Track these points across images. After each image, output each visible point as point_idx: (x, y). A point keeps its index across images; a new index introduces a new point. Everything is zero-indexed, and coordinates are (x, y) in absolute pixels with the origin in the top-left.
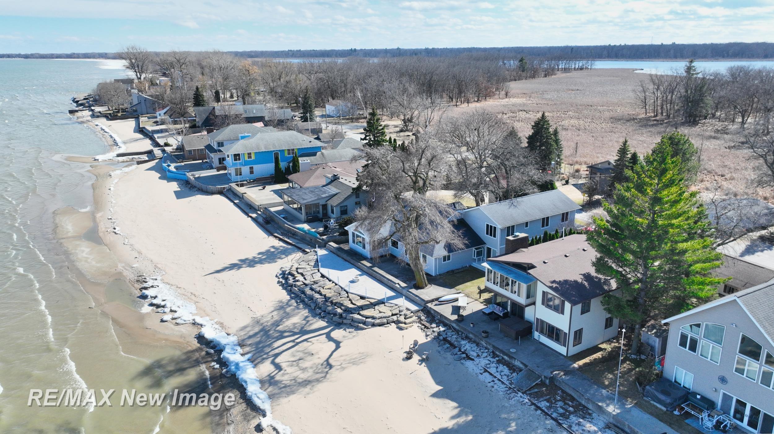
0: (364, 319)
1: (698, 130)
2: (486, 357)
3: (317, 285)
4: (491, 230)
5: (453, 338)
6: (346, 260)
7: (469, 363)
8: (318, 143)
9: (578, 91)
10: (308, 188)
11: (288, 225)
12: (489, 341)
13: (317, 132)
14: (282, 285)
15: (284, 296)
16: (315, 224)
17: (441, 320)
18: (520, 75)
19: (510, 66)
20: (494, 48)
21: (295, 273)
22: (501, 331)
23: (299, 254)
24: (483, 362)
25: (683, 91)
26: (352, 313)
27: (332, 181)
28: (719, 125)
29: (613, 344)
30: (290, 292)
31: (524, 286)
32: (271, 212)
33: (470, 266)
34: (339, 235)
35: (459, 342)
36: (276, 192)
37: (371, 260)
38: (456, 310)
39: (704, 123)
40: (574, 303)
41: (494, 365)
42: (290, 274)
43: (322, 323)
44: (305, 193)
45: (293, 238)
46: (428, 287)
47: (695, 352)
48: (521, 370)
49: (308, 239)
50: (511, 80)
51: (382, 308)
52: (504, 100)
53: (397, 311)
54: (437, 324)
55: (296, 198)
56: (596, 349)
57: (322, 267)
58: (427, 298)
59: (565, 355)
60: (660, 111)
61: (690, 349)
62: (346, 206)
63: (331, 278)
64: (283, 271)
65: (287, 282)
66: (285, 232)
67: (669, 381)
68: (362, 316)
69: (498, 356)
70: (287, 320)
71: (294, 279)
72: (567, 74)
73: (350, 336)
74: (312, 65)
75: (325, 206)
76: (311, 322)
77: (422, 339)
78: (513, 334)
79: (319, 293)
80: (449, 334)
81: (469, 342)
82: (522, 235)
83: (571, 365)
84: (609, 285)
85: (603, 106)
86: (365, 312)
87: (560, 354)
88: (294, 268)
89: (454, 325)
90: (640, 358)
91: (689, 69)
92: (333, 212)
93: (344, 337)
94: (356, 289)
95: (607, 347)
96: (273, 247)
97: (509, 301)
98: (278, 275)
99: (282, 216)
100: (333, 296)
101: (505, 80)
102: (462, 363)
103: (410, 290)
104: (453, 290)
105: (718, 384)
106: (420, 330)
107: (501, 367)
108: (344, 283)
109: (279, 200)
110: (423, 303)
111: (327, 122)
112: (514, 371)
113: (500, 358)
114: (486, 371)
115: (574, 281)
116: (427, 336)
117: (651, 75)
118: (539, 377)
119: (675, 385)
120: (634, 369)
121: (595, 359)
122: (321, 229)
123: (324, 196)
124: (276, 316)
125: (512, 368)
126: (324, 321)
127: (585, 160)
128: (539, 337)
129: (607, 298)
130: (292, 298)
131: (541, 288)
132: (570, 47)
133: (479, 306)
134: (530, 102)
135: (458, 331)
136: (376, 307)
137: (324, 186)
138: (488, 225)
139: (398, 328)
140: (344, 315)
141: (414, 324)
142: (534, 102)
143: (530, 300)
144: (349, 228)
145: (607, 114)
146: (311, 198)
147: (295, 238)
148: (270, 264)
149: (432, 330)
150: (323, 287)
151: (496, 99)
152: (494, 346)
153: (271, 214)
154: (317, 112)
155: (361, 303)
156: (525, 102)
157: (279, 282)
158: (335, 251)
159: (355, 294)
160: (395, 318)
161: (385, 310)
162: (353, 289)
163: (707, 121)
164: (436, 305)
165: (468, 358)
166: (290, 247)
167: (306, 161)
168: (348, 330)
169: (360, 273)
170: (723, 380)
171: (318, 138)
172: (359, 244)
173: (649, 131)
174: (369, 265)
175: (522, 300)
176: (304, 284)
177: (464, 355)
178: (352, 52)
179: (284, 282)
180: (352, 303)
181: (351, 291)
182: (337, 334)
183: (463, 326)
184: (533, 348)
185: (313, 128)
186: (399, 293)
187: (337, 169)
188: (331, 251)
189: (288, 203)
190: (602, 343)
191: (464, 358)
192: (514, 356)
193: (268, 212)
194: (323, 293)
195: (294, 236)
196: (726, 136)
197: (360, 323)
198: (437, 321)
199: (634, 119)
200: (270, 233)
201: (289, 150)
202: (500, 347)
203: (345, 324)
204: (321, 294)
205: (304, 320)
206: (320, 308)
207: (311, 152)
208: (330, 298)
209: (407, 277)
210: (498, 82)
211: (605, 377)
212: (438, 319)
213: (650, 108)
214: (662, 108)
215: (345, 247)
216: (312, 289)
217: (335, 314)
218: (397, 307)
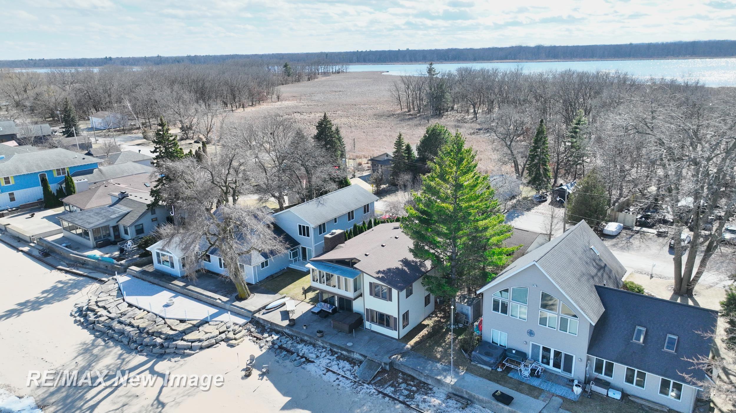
0: (190, 343)
1: (445, 121)
2: (326, 356)
3: (126, 316)
4: (304, 230)
5: (288, 344)
6: (153, 283)
7: (310, 367)
8: (90, 160)
9: (341, 93)
10: (91, 210)
11: (73, 254)
12: (325, 340)
13: (86, 147)
14: (81, 324)
15: (87, 336)
16: (107, 248)
17: (273, 329)
18: (287, 80)
19: (275, 71)
20: (256, 55)
21: (95, 308)
22: (334, 327)
23: (96, 285)
24: (324, 362)
25: (428, 89)
26: (174, 340)
27: (120, 200)
28: (459, 116)
29: (433, 319)
30: (93, 331)
31: (351, 281)
32: (49, 242)
33: (288, 268)
34: (139, 257)
35: (295, 347)
36: (49, 218)
37: (183, 278)
38: (285, 315)
39: (447, 115)
40: (400, 289)
41: (335, 362)
42: (88, 309)
43: (140, 359)
44: (90, 216)
45: (83, 267)
46: (251, 296)
47: (506, 314)
48: (361, 362)
49: (102, 266)
50: (279, 85)
51: (206, 327)
52: (277, 104)
53: (224, 328)
54: (268, 333)
55: (78, 222)
56: (420, 327)
57: (127, 295)
58: (253, 309)
59: (397, 338)
60: (412, 107)
61: (501, 312)
62: (142, 224)
63: (140, 306)
64: (79, 308)
65: (86, 320)
66: (72, 263)
67: (487, 343)
68: (187, 341)
69: (336, 353)
70: (97, 364)
71: (95, 315)
72: (328, 77)
73: (177, 365)
74: (63, 75)
75: (116, 228)
76: (127, 360)
77: (257, 353)
78: (346, 328)
79: (131, 325)
80: (282, 340)
81: (305, 345)
82: (338, 232)
83: (404, 346)
84: (425, 266)
85: (365, 105)
86: (190, 337)
87: (392, 338)
88: (93, 303)
89: (287, 331)
90: (458, 327)
91: (430, 71)
92: (126, 232)
93: (170, 368)
94: (172, 313)
95: (429, 322)
96: (60, 282)
97: (336, 297)
98: (73, 313)
99: (64, 245)
100: (148, 325)
101: (273, 85)
102: (303, 368)
103: (234, 304)
104: (277, 296)
105: (527, 337)
106: (253, 343)
107: (342, 363)
108: (158, 309)
109: (57, 227)
110: (250, 315)
111: (96, 136)
112: (355, 364)
113: (339, 354)
114: (328, 370)
115: (396, 268)
116: (261, 347)
117: (401, 77)
118: (380, 364)
119: (493, 345)
120: (457, 338)
121: (423, 336)
122: (117, 254)
123: (113, 216)
124: (82, 362)
125: (352, 362)
126: (143, 355)
127: (363, 153)
128: (371, 327)
129: (426, 280)
130: (97, 337)
131: (367, 280)
132: (325, 53)
133: (307, 307)
134: (301, 104)
135: (292, 335)
136: (200, 328)
137: (111, 206)
138: (300, 226)
139: (228, 345)
140: (166, 344)
141: (244, 338)
142: (305, 104)
143: (357, 293)
144: (152, 248)
145: (370, 112)
146: (98, 220)
147: (86, 268)
148: (60, 302)
149: (265, 340)
150: (134, 318)
151: (269, 102)
152: (331, 345)
153: (49, 245)
154: (82, 125)
155: (182, 327)
156: (297, 104)
157: (76, 322)
158: (138, 275)
159: (173, 319)
160: (223, 336)
161: (211, 330)
162: (169, 313)
163: (449, 113)
164: (264, 314)
165: (308, 361)
166: (81, 278)
167: (82, 181)
168: (173, 360)
169: (174, 295)
170: (531, 333)
171: (89, 154)
172: (165, 263)
173: (408, 125)
174: (182, 284)
175: (350, 294)
176: (110, 318)
177: (304, 359)
178: (107, 61)
179: (82, 320)
180: (172, 329)
181: (167, 317)
182: (162, 366)
183: (297, 330)
184: (366, 338)
185: (80, 143)
186: (222, 309)
187: (121, 186)
188: (134, 276)
189: (69, 229)
190: (424, 320)
191: (304, 362)
192: (351, 349)
193: (45, 243)
194: (135, 325)
195: (84, 266)
196: (465, 125)
197: (185, 349)
198: (268, 330)
199: (393, 115)
200: (53, 267)
201: (58, 170)
202: (337, 344)
203: (169, 354)
204: (133, 326)
205: (118, 359)
206: (135, 342)
207: (87, 170)
208: (145, 328)
209: (227, 290)
210: (267, 86)
211: (436, 351)
212: (268, 328)
213: (404, 104)
214: (413, 104)
215: (149, 269)
216: (120, 322)
217: (155, 346)
218: (223, 323)
